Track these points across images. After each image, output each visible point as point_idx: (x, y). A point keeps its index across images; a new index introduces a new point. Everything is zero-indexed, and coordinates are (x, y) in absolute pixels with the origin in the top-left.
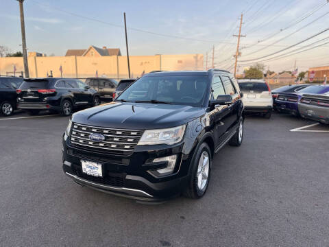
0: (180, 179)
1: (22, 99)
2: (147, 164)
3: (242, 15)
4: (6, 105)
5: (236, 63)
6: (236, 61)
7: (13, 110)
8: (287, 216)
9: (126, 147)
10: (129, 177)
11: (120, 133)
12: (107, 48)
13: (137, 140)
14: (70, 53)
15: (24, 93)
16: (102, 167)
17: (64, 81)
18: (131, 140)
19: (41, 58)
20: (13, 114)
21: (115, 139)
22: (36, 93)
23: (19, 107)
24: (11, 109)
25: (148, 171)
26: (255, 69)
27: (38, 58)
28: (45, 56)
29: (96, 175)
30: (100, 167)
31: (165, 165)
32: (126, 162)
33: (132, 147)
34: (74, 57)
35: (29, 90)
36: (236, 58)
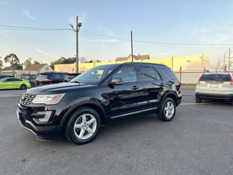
0: (53, 127)
2: (33, 114)
10: (27, 121)
25: (33, 119)
33: (29, 104)
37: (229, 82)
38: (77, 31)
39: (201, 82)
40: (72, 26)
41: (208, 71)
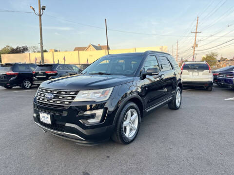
0: (106, 127)
1: (36, 77)
2: (79, 115)
3: (198, 18)
4: (26, 82)
5: (194, 52)
6: (194, 51)
7: (31, 85)
8: (191, 160)
9: (66, 103)
10: (67, 125)
11: (64, 93)
12: (101, 45)
13: (73, 98)
14: (77, 49)
15: (37, 74)
16: (51, 116)
17: (64, 66)
18: (70, 98)
19: (56, 52)
20: (31, 88)
21: (60, 97)
22: (44, 74)
23: (34, 83)
24: (30, 85)
25: (80, 121)
26: (210, 57)
27: (55, 53)
28: (59, 51)
29: (48, 123)
30: (49, 116)
31: (93, 116)
32: (65, 114)
33: (70, 103)
34: (77, 51)
35: (40, 72)
36: (194, 48)
37: (208, 71)
38: (40, 15)
39: (184, 71)
40: (33, 9)
41: (187, 61)
